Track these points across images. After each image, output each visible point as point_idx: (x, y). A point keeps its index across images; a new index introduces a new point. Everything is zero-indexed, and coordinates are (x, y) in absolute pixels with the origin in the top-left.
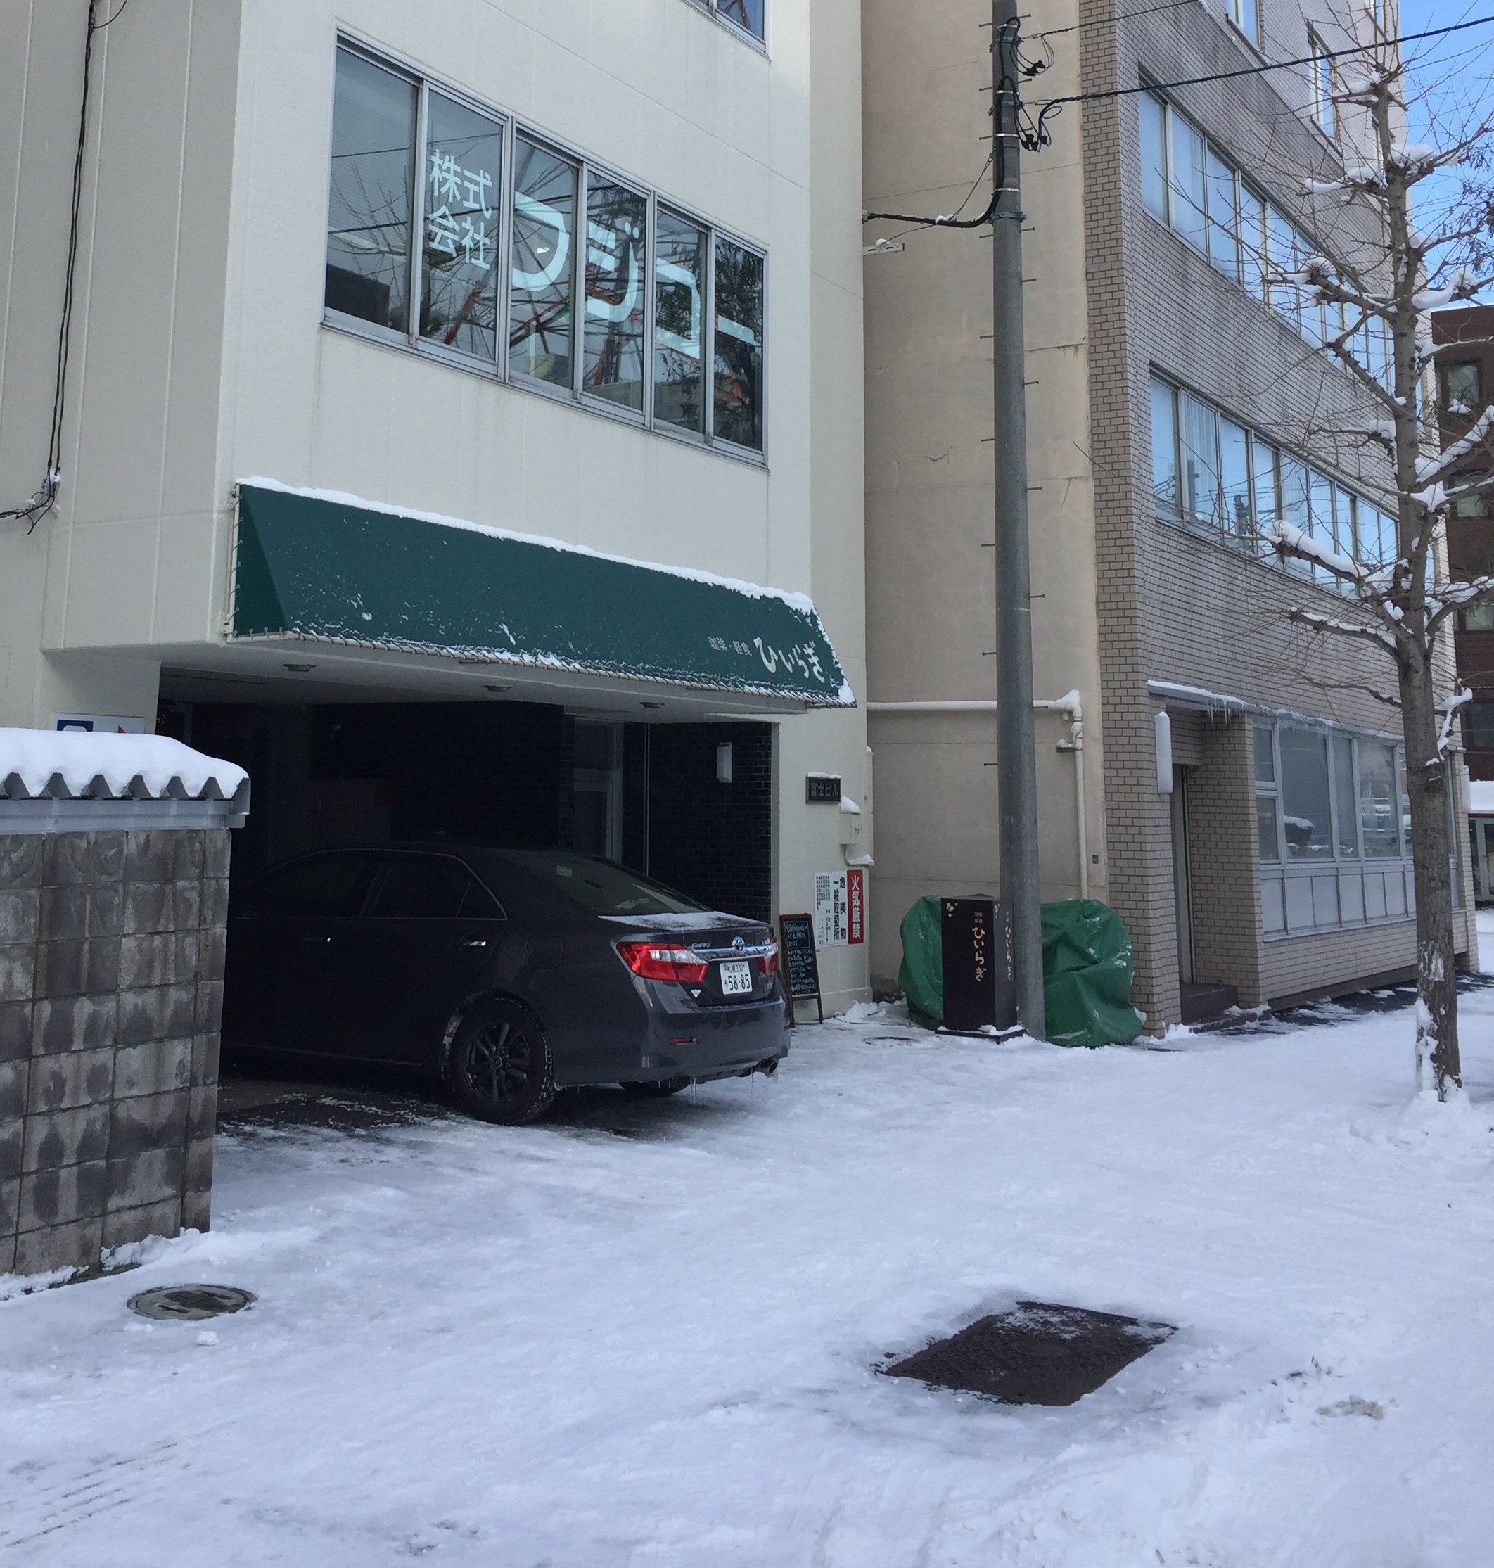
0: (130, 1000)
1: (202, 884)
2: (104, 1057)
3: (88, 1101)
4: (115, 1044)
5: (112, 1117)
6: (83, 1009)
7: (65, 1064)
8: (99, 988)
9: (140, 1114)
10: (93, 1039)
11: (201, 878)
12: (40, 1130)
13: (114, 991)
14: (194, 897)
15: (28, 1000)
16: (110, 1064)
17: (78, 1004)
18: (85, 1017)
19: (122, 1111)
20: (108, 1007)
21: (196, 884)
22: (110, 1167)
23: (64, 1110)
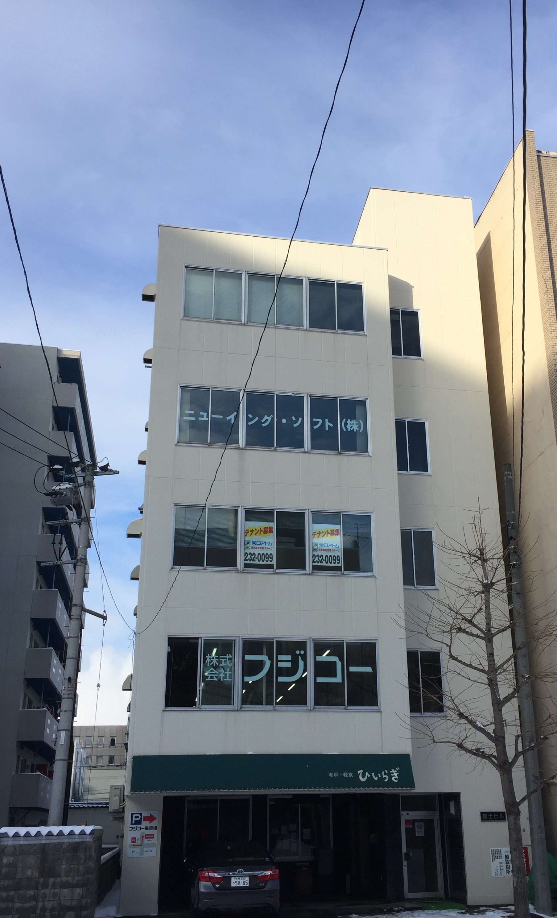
0: (64, 879)
1: (85, 853)
2: (57, 890)
3: (53, 899)
4: (60, 888)
5: (60, 903)
6: (52, 880)
7: (47, 891)
8: (56, 875)
9: (68, 904)
10: (54, 886)
11: (85, 852)
12: (40, 905)
13: (60, 876)
14: (83, 857)
15: (38, 878)
16: (59, 892)
17: (50, 879)
18: (52, 882)
19: (62, 902)
20: (58, 880)
21: (84, 853)
22: (59, 914)
23: (47, 901)
